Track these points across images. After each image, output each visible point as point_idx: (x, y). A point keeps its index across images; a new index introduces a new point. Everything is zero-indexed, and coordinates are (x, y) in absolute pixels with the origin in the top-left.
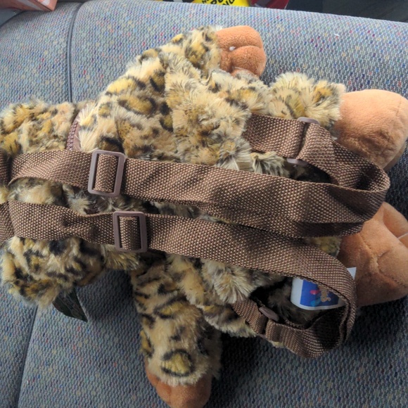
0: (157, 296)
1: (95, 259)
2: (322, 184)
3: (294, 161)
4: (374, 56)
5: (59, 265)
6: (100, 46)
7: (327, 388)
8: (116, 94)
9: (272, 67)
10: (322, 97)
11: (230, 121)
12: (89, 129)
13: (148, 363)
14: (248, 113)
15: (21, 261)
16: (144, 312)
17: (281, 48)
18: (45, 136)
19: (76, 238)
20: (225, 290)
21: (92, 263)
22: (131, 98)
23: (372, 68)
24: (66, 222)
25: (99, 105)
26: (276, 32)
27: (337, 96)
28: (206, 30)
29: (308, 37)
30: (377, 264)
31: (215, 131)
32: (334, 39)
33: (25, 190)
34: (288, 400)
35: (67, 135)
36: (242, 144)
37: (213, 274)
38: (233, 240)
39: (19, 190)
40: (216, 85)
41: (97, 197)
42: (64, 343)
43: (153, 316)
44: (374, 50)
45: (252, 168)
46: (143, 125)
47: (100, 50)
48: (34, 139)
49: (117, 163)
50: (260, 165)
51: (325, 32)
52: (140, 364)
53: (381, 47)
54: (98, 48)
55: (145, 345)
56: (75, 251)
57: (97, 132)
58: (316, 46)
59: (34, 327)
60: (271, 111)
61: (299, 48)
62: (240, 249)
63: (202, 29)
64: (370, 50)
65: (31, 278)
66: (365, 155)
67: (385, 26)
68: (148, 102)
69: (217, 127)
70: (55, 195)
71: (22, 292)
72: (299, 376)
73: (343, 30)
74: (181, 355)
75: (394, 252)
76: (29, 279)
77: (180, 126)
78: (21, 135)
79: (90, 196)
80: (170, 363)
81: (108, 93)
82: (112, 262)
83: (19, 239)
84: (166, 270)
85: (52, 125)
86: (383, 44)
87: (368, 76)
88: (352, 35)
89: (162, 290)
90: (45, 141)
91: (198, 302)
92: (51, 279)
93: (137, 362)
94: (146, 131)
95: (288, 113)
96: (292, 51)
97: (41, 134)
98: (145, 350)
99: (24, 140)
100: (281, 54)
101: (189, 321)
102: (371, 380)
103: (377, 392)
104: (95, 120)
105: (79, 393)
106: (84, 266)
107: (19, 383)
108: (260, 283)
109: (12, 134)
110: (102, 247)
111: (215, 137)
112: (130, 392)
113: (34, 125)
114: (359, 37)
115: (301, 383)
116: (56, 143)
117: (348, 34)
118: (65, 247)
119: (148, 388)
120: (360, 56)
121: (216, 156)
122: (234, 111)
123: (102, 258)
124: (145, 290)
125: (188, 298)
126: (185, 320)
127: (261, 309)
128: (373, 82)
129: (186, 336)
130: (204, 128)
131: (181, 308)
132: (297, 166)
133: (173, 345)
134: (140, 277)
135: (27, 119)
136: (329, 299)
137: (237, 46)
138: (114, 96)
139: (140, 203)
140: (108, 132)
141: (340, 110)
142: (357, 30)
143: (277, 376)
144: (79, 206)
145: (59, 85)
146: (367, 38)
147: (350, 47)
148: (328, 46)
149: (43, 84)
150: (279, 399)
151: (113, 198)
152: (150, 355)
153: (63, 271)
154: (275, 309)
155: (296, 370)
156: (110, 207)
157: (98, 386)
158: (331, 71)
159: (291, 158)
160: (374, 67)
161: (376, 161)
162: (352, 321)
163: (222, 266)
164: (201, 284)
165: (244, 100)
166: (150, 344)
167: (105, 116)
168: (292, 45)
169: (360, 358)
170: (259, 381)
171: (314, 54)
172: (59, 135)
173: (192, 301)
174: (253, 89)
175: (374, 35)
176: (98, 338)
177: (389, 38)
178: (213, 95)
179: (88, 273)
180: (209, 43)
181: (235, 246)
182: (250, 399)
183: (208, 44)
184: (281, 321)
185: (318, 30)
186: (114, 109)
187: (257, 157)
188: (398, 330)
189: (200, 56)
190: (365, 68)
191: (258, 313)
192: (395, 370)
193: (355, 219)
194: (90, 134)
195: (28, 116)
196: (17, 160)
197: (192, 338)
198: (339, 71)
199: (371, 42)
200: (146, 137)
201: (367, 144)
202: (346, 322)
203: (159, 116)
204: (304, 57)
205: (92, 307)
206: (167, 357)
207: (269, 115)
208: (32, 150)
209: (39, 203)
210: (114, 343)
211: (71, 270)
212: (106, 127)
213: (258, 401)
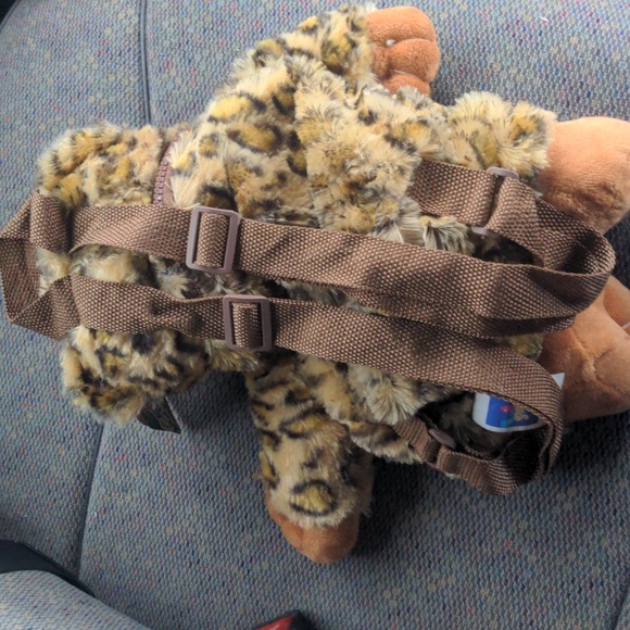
0: (284, 406)
1: (196, 359)
2: (521, 266)
3: (481, 231)
4: (598, 54)
5: (146, 367)
6: (191, 23)
7: (519, 529)
8: (224, 121)
9: (449, 66)
10: (522, 133)
11: (391, 171)
12: (185, 175)
13: (270, 495)
14: (416, 159)
15: (91, 361)
16: (265, 428)
17: (462, 37)
18: (121, 183)
19: (170, 330)
20: (382, 407)
21: (192, 364)
22: (245, 127)
23: (594, 73)
24: (157, 308)
25: (199, 137)
26: (454, 12)
27: (544, 131)
28: (351, 14)
29: (501, 20)
30: (593, 368)
31: (370, 185)
32: (540, 26)
33: (95, 262)
34: (464, 545)
35: (153, 181)
36: (407, 205)
37: (366, 384)
38: (393, 340)
39: (86, 261)
40: (370, 113)
41: (199, 274)
42: (147, 461)
43: (279, 434)
44: (597, 44)
45: (422, 238)
46: (264, 170)
47: (191, 30)
48: (106, 187)
49: (228, 226)
50: (433, 235)
51: (527, 13)
52: (257, 493)
53: (608, 40)
54: (188, 27)
55: (267, 472)
56: (168, 348)
57: (197, 179)
58: (514, 36)
59: (103, 437)
60: (449, 155)
61: (487, 38)
62: (404, 352)
63: (346, 11)
64: (592, 45)
65: (105, 383)
66: (582, 217)
67: (615, 6)
68: (270, 133)
69: (373, 178)
70: (139, 270)
71: (93, 403)
72: (480, 513)
73: (554, 12)
74: (318, 488)
75: (617, 350)
76: (102, 385)
77: (318, 173)
78: (86, 180)
79: (189, 273)
80: (303, 497)
81: (212, 119)
82: (221, 362)
83: (87, 331)
84: (296, 371)
85: (131, 165)
86: (612, 36)
87: (588, 85)
88: (566, 19)
89: (291, 399)
90: (121, 191)
91: (342, 416)
92: (134, 385)
93: (253, 489)
94: (269, 178)
95: (473, 157)
96: (477, 42)
97: (115, 179)
98: (266, 479)
99: (91, 187)
100: (462, 47)
101: (329, 441)
102: (580, 519)
103: (588, 536)
104: (194, 161)
105: (170, 531)
106: (180, 367)
107: (84, 514)
108: (431, 397)
109: (71, 175)
110: (207, 342)
111: (369, 194)
112: (243, 530)
113: (103, 165)
114: (576, 23)
115: (483, 522)
116: (137, 194)
117: (560, 18)
118: (154, 343)
119: (269, 526)
120: (577, 54)
121: (371, 221)
122: (397, 156)
123: (206, 356)
124: (267, 398)
125: (327, 411)
126: (323, 441)
127: (432, 432)
128: (595, 94)
129: (325, 463)
130: (353, 178)
131: (319, 424)
132: (486, 237)
133: (306, 475)
134: (259, 380)
135: (92, 154)
136: (526, 417)
137: (397, 39)
138: (220, 124)
139: (260, 281)
140: (213, 180)
141: (548, 152)
142: (574, 12)
143: (450, 512)
144: (174, 285)
145: (130, 82)
146: (588, 26)
147: (563, 39)
148: (531, 36)
149: (105, 80)
150: (453, 543)
151: (223, 275)
152: (273, 485)
153: (151, 375)
154: (450, 431)
155: (476, 504)
156: (218, 288)
157: (198, 521)
158: (535, 76)
159: (477, 225)
160: (597, 72)
161: (597, 224)
162: (556, 446)
163: (377, 375)
164: (346, 393)
165: (411, 140)
166: (273, 471)
167: (208, 154)
168: (477, 33)
169: (566, 489)
170: (425, 518)
171: (510, 48)
172: (142, 181)
173: (334, 414)
174: (424, 123)
175: (598, 21)
176: (196, 456)
177: (621, 26)
178: (367, 129)
179: (186, 377)
180: (357, 34)
181: (396, 348)
182: (412, 543)
183: (354, 37)
184: (459, 448)
185: (516, 10)
186: (222, 145)
187: (430, 223)
188: (620, 451)
189: (343, 54)
190: (584, 72)
191: (427, 437)
192: (614, 506)
193: (565, 311)
194: (188, 181)
195: (93, 148)
196: (80, 217)
197: (334, 463)
198: (547, 76)
199: (595, 31)
200: (268, 188)
201: (585, 202)
202: (548, 450)
203: (285, 152)
204: (495, 52)
205: (187, 411)
206: (298, 489)
207: (448, 160)
208: (102, 203)
209: (117, 281)
210: (219, 462)
211: (163, 374)
212: (211, 171)
213: (423, 546)
